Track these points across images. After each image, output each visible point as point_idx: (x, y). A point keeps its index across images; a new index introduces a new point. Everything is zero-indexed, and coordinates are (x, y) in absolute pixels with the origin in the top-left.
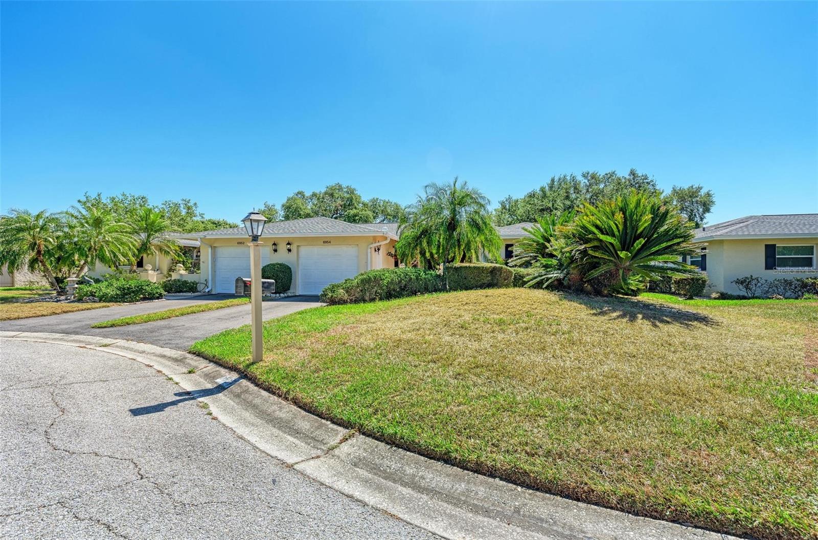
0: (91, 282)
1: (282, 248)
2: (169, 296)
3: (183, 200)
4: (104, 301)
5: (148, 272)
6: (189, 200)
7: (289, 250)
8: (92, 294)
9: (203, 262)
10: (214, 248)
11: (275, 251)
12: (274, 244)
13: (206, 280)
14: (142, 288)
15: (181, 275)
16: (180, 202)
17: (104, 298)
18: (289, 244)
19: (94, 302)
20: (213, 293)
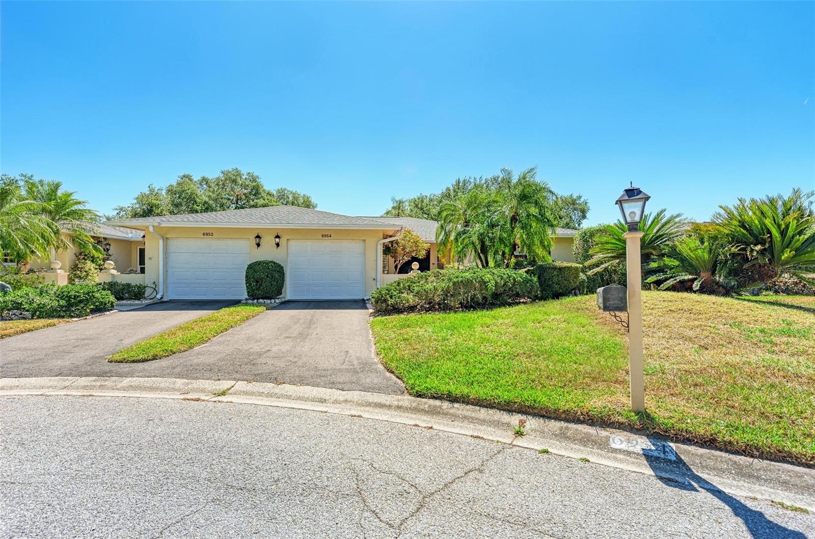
0: (8, 287)
1: (268, 241)
2: (122, 305)
3: (22, 175)
4: (39, 317)
5: (56, 272)
6: (32, 176)
7: (278, 245)
8: (18, 306)
9: (150, 258)
10: (166, 239)
11: (258, 245)
12: (258, 237)
13: (154, 283)
14: (93, 296)
15: (113, 275)
16: (18, 178)
17: (40, 313)
18: (278, 237)
19: (24, 318)
20: (165, 299)
